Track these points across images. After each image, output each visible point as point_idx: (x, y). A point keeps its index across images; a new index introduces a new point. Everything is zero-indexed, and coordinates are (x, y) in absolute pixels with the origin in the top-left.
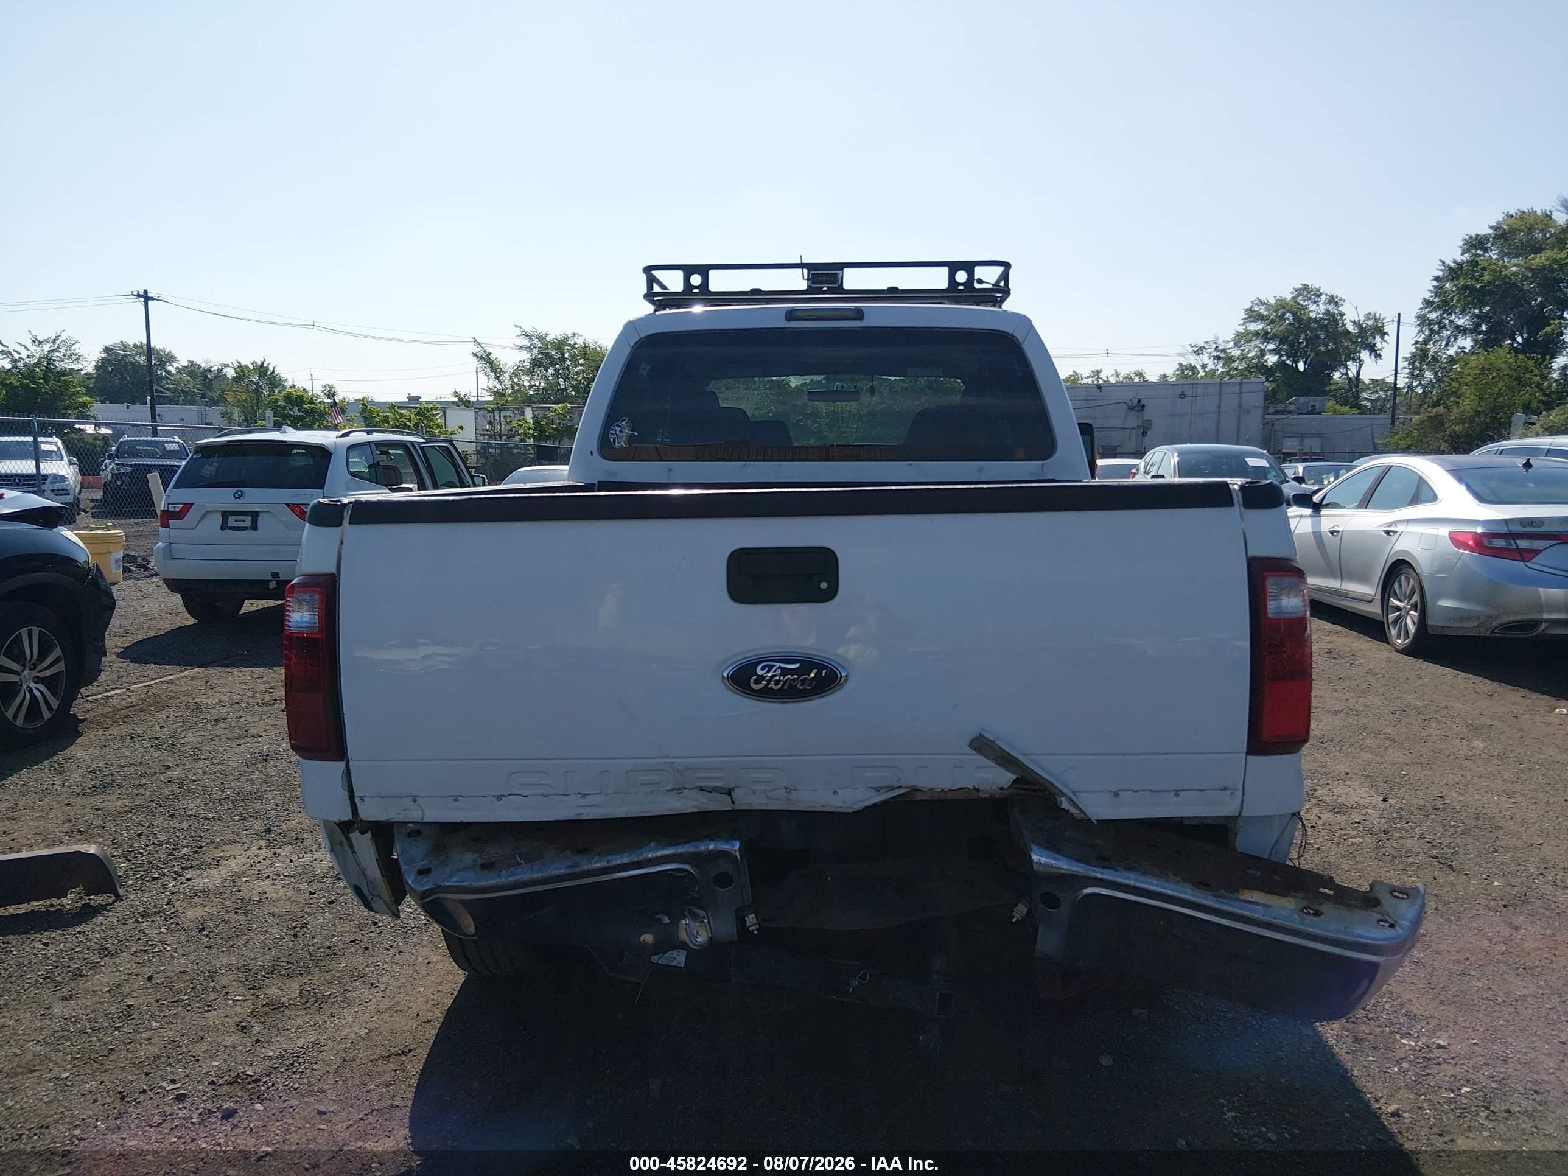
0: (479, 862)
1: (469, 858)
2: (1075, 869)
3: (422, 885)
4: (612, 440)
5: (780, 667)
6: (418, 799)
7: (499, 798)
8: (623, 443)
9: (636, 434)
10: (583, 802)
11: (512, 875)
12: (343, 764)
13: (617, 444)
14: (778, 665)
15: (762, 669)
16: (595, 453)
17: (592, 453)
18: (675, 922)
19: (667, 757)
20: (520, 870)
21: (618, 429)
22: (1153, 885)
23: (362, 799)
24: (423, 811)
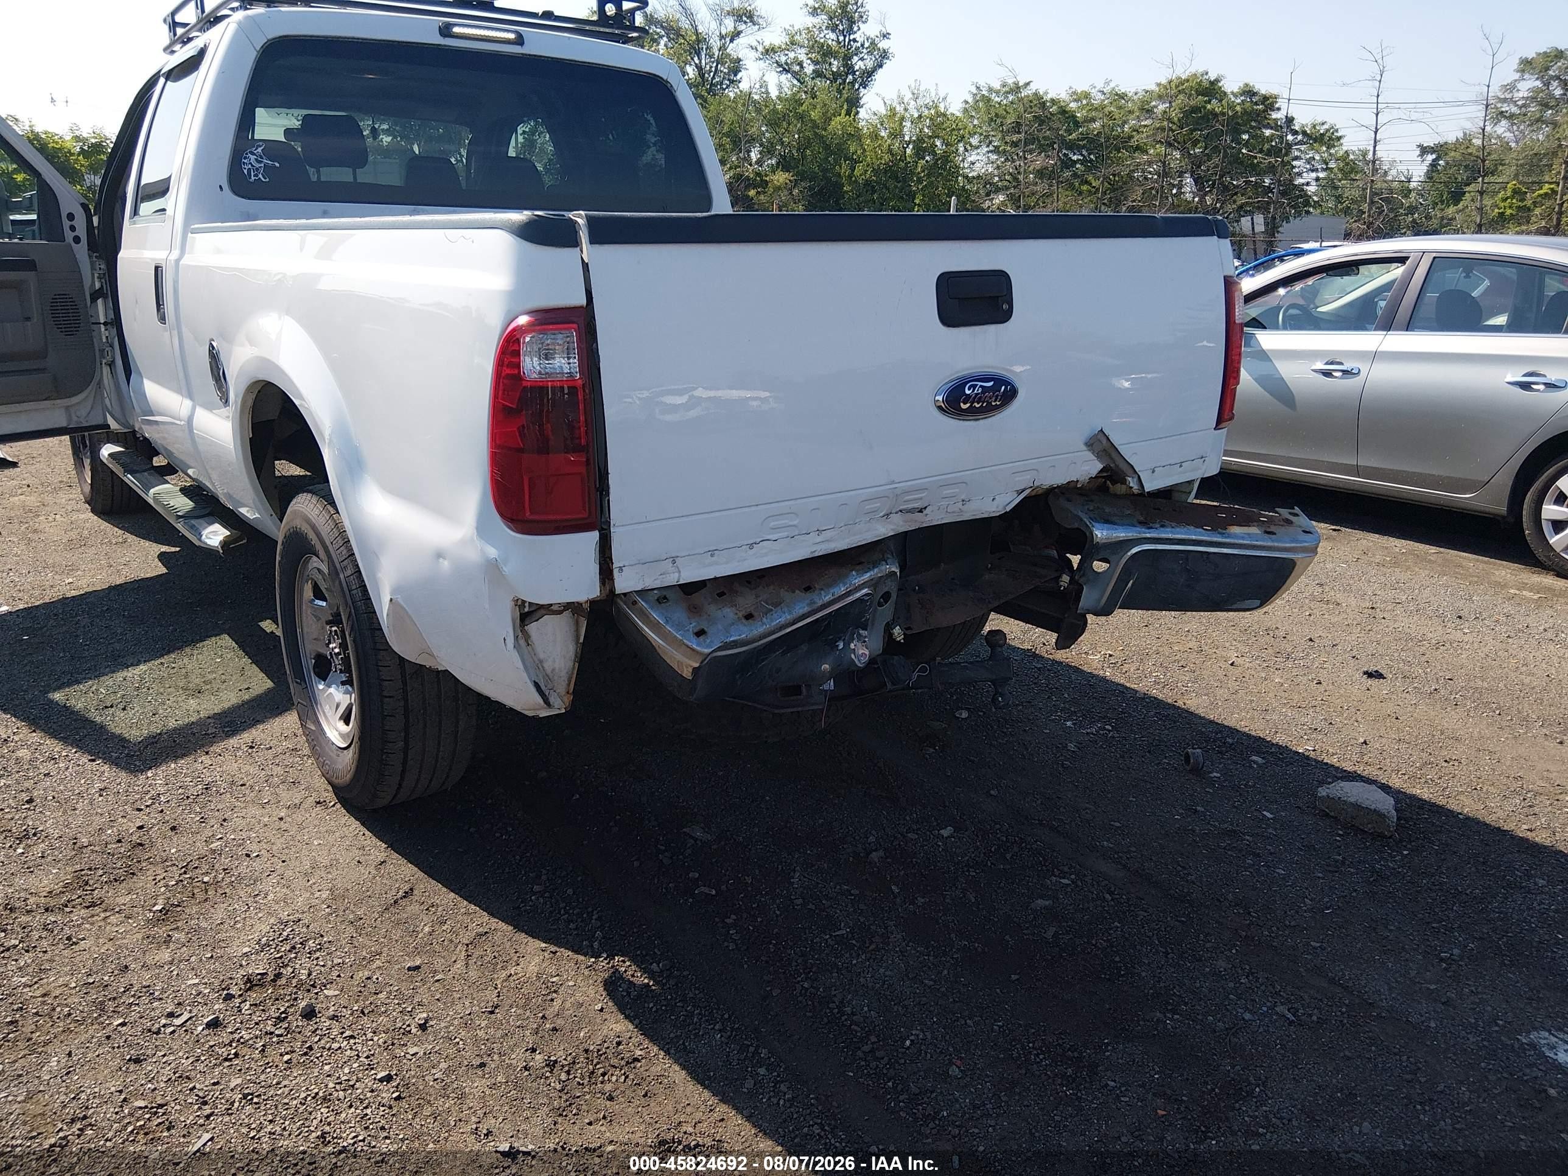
0: (740, 615)
1: (729, 612)
2: (1130, 534)
3: (708, 647)
4: (245, 172)
5: (981, 386)
6: (677, 560)
7: (751, 546)
8: (260, 176)
9: (277, 165)
10: (819, 539)
11: (772, 621)
12: (595, 535)
13: (253, 178)
14: (980, 384)
15: (969, 389)
16: (226, 187)
17: (221, 187)
18: (847, 645)
19: (893, 482)
20: (775, 615)
21: (253, 157)
22: (1182, 534)
23: (621, 569)
24: (680, 572)
